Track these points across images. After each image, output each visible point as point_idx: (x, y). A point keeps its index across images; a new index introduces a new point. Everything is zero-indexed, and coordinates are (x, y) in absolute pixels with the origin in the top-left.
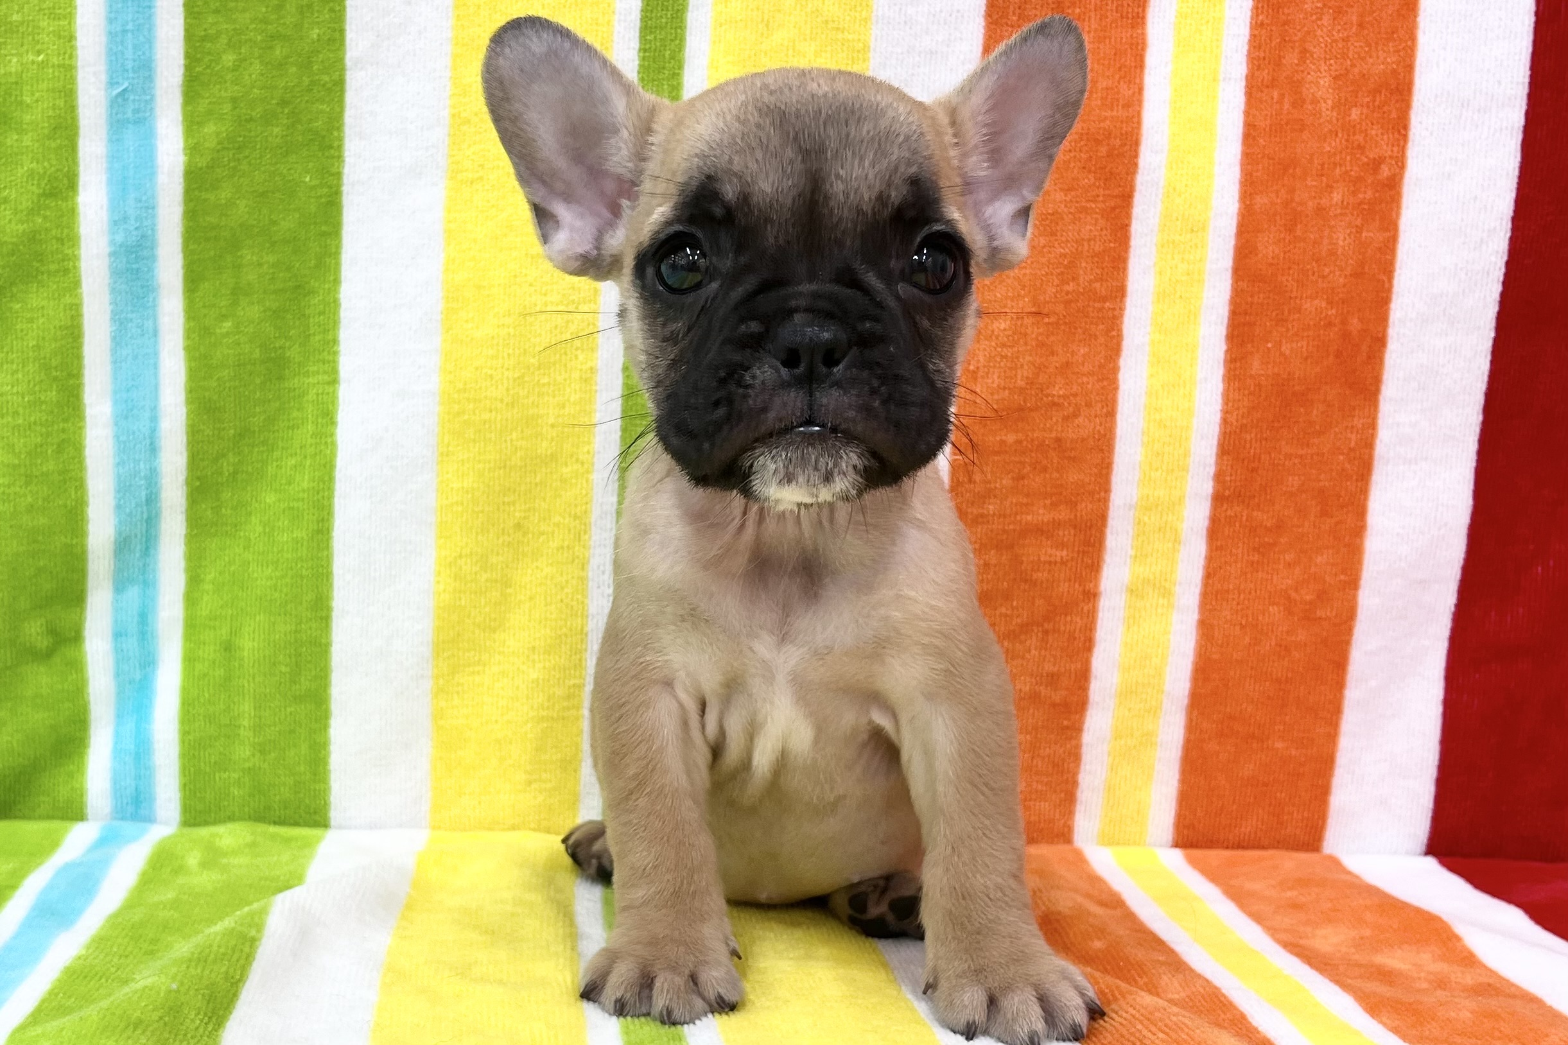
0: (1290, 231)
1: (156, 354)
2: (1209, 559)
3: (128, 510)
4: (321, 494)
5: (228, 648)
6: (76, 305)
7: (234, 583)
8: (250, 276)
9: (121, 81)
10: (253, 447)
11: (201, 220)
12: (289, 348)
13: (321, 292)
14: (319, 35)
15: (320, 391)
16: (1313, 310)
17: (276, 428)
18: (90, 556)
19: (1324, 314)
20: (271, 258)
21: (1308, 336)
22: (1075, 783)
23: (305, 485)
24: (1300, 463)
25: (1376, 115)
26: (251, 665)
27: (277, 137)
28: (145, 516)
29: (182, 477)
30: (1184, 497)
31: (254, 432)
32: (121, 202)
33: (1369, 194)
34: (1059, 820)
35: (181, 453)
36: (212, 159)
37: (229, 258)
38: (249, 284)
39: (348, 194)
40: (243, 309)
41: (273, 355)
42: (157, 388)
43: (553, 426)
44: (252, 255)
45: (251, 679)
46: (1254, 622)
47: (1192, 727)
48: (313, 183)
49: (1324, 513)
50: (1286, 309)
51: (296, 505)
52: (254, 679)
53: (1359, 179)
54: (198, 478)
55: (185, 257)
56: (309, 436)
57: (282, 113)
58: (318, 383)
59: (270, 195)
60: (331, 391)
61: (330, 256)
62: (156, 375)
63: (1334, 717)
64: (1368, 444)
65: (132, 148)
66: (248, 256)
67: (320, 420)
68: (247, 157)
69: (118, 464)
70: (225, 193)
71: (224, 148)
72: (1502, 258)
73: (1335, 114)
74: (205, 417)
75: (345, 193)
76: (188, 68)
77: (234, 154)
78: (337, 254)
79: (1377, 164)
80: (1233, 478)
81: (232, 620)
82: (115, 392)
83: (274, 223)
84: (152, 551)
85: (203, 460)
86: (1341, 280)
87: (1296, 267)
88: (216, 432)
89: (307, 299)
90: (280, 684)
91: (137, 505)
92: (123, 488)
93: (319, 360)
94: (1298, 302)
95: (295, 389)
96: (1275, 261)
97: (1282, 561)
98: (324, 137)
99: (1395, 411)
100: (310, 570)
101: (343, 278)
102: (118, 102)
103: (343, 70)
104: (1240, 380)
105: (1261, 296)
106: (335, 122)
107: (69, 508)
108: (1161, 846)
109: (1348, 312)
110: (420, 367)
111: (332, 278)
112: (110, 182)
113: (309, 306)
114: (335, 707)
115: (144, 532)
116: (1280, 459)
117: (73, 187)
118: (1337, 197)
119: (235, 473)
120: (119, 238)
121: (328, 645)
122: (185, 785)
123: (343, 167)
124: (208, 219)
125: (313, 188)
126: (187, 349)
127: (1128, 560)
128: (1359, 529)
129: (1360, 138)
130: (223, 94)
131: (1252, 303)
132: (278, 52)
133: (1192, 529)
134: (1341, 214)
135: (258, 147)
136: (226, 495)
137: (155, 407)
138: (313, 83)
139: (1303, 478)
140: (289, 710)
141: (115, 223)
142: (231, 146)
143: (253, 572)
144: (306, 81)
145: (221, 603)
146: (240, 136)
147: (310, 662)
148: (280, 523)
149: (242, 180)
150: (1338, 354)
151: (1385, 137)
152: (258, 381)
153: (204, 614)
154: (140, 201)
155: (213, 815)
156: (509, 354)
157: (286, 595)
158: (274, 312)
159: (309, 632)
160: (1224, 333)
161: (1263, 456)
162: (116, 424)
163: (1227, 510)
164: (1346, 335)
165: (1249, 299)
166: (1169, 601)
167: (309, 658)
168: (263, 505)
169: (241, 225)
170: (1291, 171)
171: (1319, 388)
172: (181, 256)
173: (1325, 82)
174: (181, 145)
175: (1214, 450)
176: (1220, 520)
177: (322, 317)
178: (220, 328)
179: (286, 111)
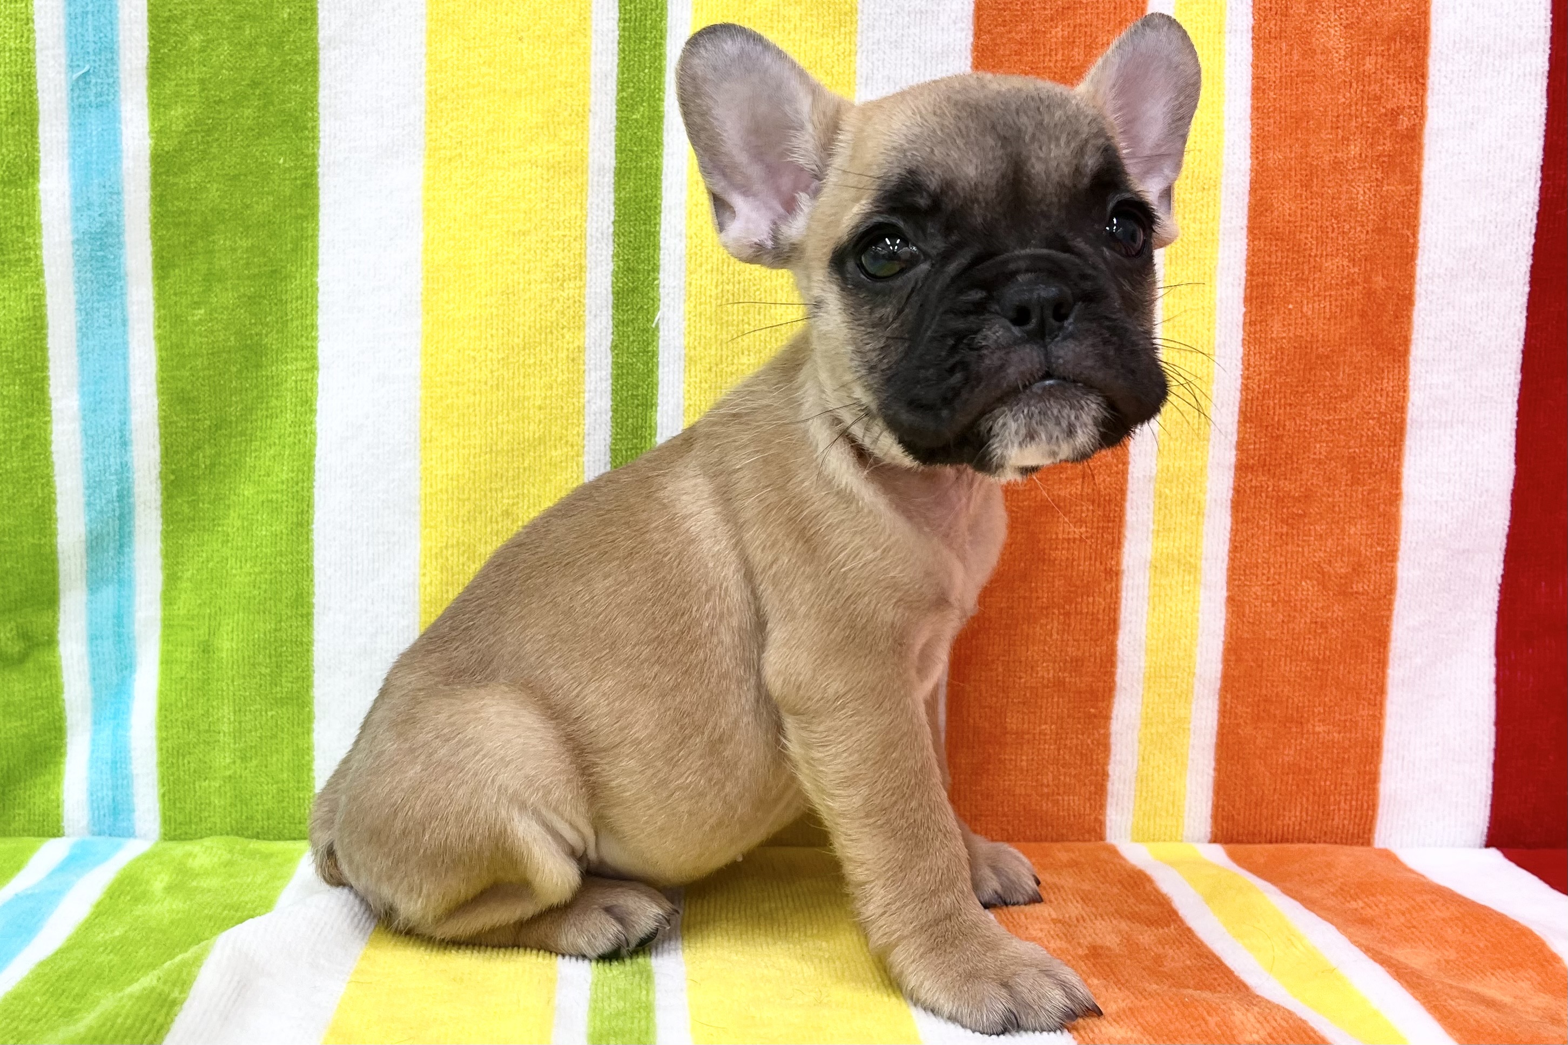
0: (1307, 186)
1: (125, 344)
2: (1235, 532)
3: (98, 508)
4: (300, 484)
5: (206, 649)
6: (39, 295)
7: (212, 580)
8: (223, 262)
9: (81, 63)
10: (230, 438)
11: (170, 204)
12: (266, 336)
13: (298, 276)
14: (289, 14)
15: (299, 378)
16: (1335, 267)
17: (254, 417)
18: (60, 556)
19: (1346, 273)
20: (245, 243)
21: (1330, 295)
22: (1105, 775)
23: (284, 477)
24: (1327, 429)
25: (1391, 64)
26: (230, 666)
27: (248, 118)
28: (117, 514)
29: (155, 472)
30: (1206, 467)
31: (231, 422)
32: (84, 188)
33: (1388, 146)
34: (1090, 815)
35: (154, 447)
36: (179, 142)
37: (200, 243)
38: (222, 270)
39: (324, 175)
40: (216, 296)
41: (249, 342)
42: (126, 379)
43: (540, 408)
44: (225, 240)
45: (229, 682)
46: (1287, 599)
47: (1225, 712)
48: (287, 165)
49: (1355, 481)
50: (1306, 267)
51: (275, 497)
52: (233, 681)
53: (1377, 130)
54: (173, 472)
55: (154, 244)
56: (287, 425)
57: (254, 94)
58: (297, 370)
59: (242, 178)
60: (310, 378)
61: (306, 240)
62: (125, 367)
63: (1378, 697)
64: (1400, 408)
65: (94, 133)
66: (221, 241)
67: (299, 408)
68: (217, 140)
69: (87, 459)
70: (194, 177)
71: (192, 131)
72: (1533, 208)
73: (1348, 64)
74: (178, 408)
75: (320, 176)
76: (153, 50)
77: (203, 137)
78: (314, 237)
79: (1394, 115)
80: (1257, 446)
81: (210, 619)
82: (82, 385)
83: (248, 207)
84: (126, 550)
85: (177, 453)
86: (1363, 236)
87: (1314, 224)
88: (190, 423)
89: (283, 284)
90: (261, 686)
91: (108, 502)
92: (93, 485)
93: (297, 346)
94: (1318, 259)
95: (272, 377)
96: (1292, 219)
97: (1313, 533)
98: (297, 119)
99: (1427, 372)
100: (289, 566)
101: (320, 262)
102: (81, 84)
103: (316, 50)
104: (1260, 343)
105: (1279, 254)
106: (309, 103)
107: (36, 506)
108: (1199, 841)
109: (1372, 269)
110: (400, 351)
111: (308, 263)
112: (72, 168)
113: (287, 291)
114: (317, 710)
115: (117, 529)
116: (1306, 425)
117: (33, 173)
118: (1354, 150)
119: (213, 465)
120: (83, 225)
121: (310, 643)
122: (164, 795)
123: (318, 149)
124: (176, 203)
125: (286, 170)
126: (159, 339)
127: (1151, 536)
128: (1394, 498)
129: (1375, 88)
130: (190, 75)
131: (1270, 263)
132: (247, 32)
133: (1215, 501)
134: (1359, 168)
135: (229, 129)
136: (203, 488)
137: (125, 400)
138: (285, 62)
139: (1331, 445)
140: (270, 714)
141: (78, 209)
142: (199, 129)
143: (232, 568)
144: (277, 61)
145: (199, 601)
146: (209, 118)
147: (291, 662)
148: (259, 518)
149: (211, 164)
150: (1363, 315)
151: (1403, 86)
152: (234, 369)
153: (182, 612)
154: (104, 187)
155: (194, 827)
156: (492, 336)
157: (265, 592)
158: (249, 298)
159: (290, 631)
160: (1242, 295)
161: (1287, 423)
162: (84, 418)
163: (1251, 480)
164: (1369, 294)
165: (1267, 259)
166: (1195, 577)
167: (290, 658)
168: (241, 499)
169: (212, 210)
170: (1305, 124)
171: (1345, 350)
172: (149, 242)
173: (1336, 31)
174: (147, 128)
175: (1236, 418)
176: (1245, 491)
177: (299, 302)
178: (193, 315)
179: (257, 92)
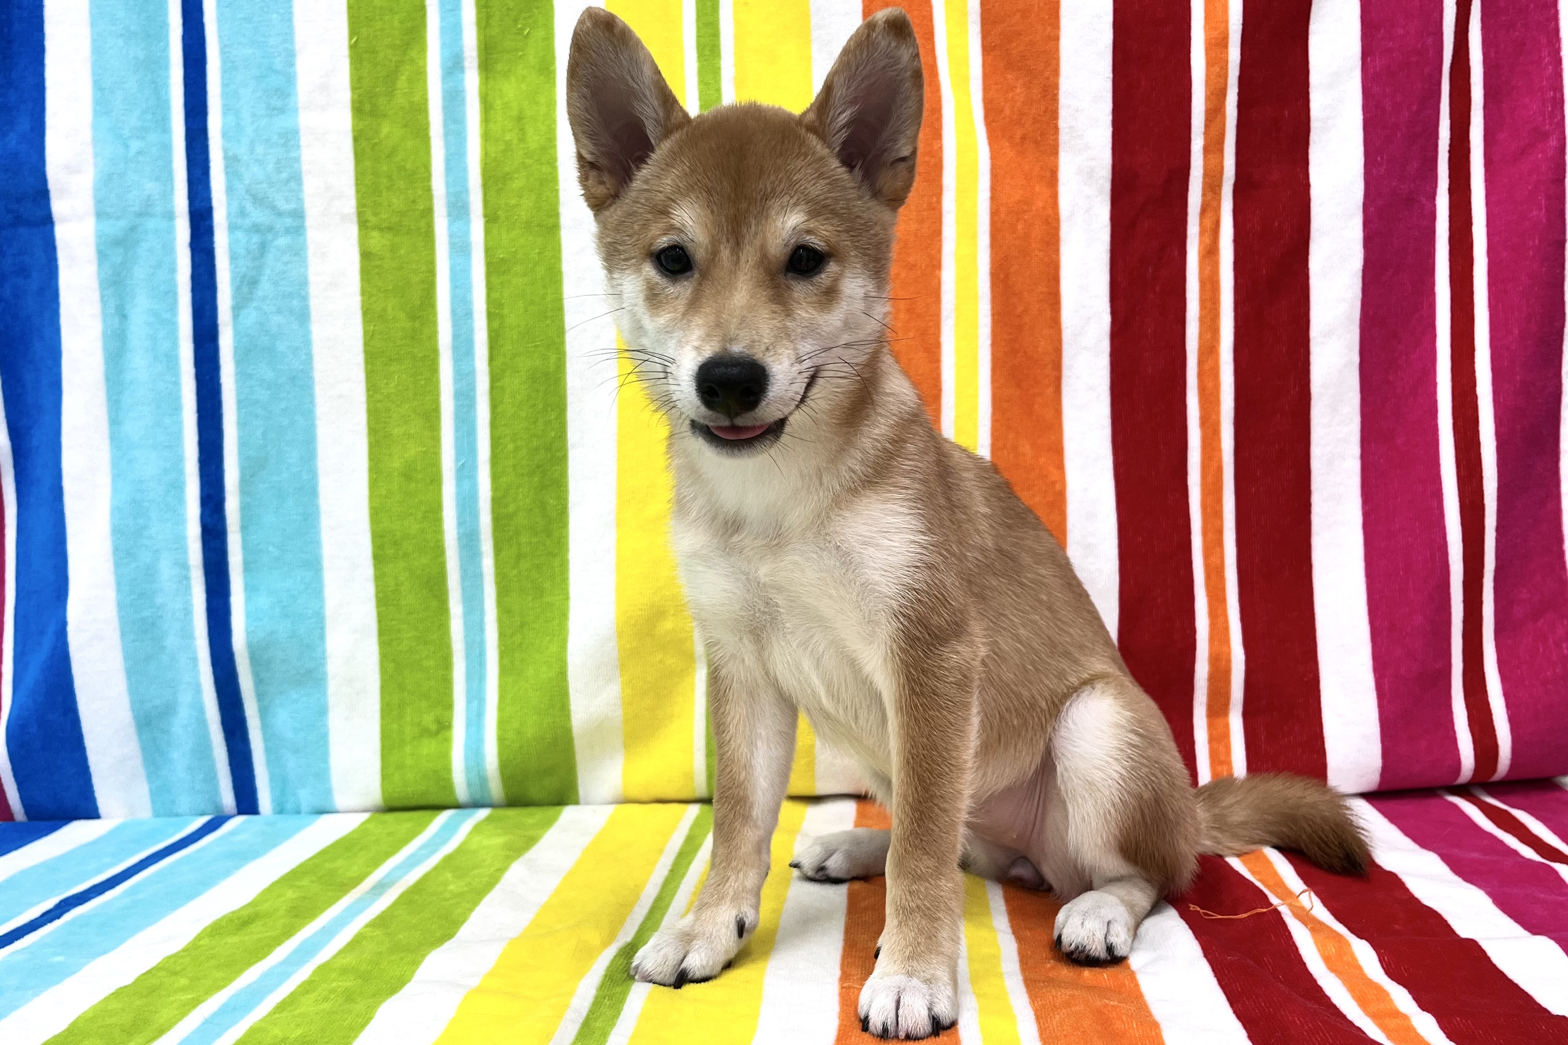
20: (535, 540)
31: (530, 622)
32: (462, 515)
35: (495, 633)
36: (504, 494)
37: (514, 540)
40: (522, 564)
41: (537, 586)
42: (482, 602)
45: (534, 747)
48: (554, 503)
51: (549, 660)
54: (504, 645)
55: (494, 540)
56: (556, 626)
59: (533, 509)
60: (566, 603)
61: (563, 538)
62: (482, 595)
65: (467, 489)
66: (524, 539)
67: (561, 617)
68: (522, 492)
69: (466, 637)
70: (512, 509)
71: (510, 488)
74: (505, 615)
75: (569, 508)
76: (493, 451)
77: (515, 490)
78: (567, 537)
81: (520, 718)
82: (463, 603)
83: (535, 523)
84: (483, 682)
85: (505, 636)
88: (511, 623)
89: (553, 559)
90: (548, 747)
91: (475, 657)
92: (469, 648)
93: (559, 589)
95: (549, 601)
98: (558, 481)
100: (558, 692)
101: (571, 549)
102: (460, 468)
103: (566, 450)
106: (564, 474)
107: (444, 657)
110: (606, 590)
111: (565, 549)
112: (458, 505)
117: (441, 509)
119: (521, 643)
120: (461, 531)
124: (504, 521)
125: (555, 506)
126: (497, 584)
130: (509, 462)
132: (535, 442)
135: (527, 487)
136: (517, 654)
137: (483, 609)
152: (530, 598)
156: (649, 582)
158: (537, 565)
162: (464, 617)
168: (534, 660)
169: (520, 524)
172: (492, 539)
174: (490, 487)
177: (561, 567)
178: (512, 573)
179: (540, 470)
